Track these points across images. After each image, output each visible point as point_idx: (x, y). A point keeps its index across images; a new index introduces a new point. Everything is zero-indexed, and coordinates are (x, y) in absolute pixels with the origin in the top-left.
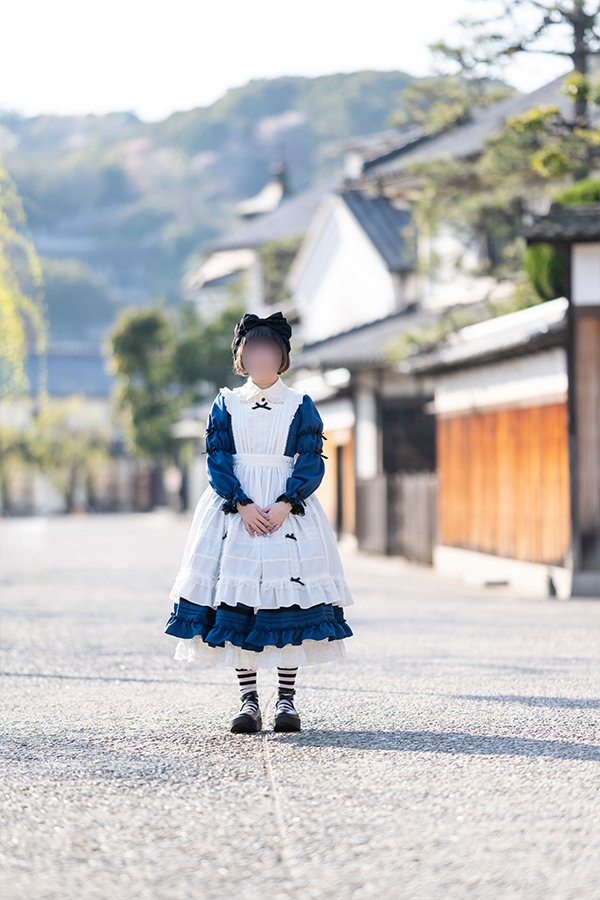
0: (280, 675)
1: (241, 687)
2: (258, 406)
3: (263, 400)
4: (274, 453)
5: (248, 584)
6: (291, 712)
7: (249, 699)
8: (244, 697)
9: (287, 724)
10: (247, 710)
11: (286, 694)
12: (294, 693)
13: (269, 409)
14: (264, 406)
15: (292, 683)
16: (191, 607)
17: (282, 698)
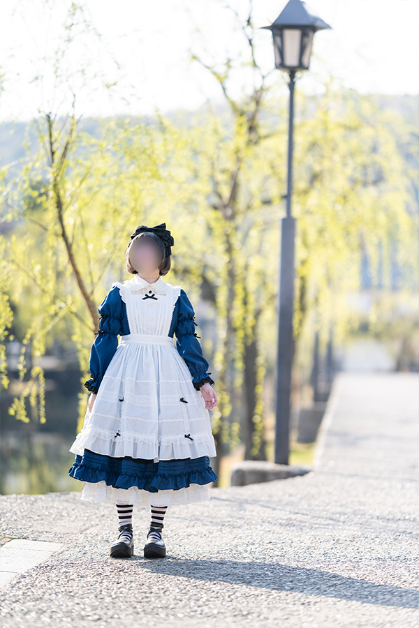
0: (152, 511)
1: (120, 520)
2: (148, 297)
3: (150, 292)
4: (161, 335)
5: (146, 442)
6: (159, 543)
7: (126, 530)
8: (122, 529)
9: (155, 553)
10: (122, 539)
11: (156, 528)
12: (162, 527)
13: (156, 299)
14: (152, 297)
15: (162, 519)
16: (95, 457)
17: (152, 530)
